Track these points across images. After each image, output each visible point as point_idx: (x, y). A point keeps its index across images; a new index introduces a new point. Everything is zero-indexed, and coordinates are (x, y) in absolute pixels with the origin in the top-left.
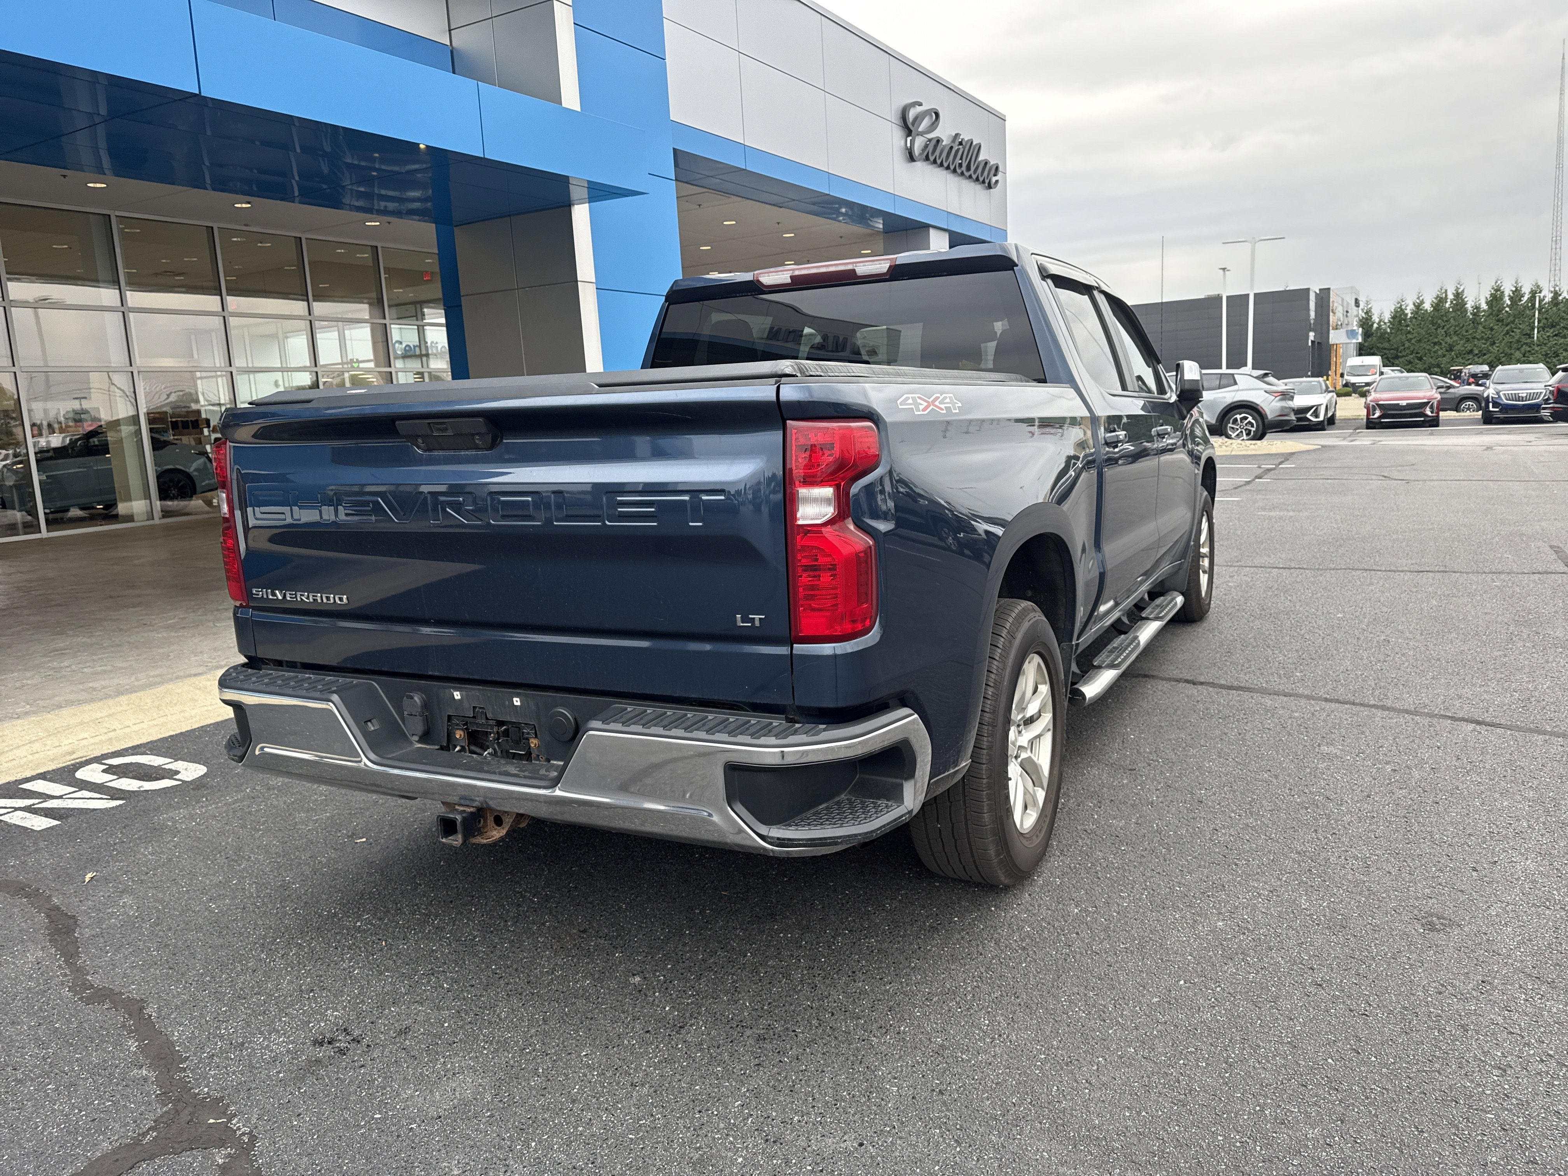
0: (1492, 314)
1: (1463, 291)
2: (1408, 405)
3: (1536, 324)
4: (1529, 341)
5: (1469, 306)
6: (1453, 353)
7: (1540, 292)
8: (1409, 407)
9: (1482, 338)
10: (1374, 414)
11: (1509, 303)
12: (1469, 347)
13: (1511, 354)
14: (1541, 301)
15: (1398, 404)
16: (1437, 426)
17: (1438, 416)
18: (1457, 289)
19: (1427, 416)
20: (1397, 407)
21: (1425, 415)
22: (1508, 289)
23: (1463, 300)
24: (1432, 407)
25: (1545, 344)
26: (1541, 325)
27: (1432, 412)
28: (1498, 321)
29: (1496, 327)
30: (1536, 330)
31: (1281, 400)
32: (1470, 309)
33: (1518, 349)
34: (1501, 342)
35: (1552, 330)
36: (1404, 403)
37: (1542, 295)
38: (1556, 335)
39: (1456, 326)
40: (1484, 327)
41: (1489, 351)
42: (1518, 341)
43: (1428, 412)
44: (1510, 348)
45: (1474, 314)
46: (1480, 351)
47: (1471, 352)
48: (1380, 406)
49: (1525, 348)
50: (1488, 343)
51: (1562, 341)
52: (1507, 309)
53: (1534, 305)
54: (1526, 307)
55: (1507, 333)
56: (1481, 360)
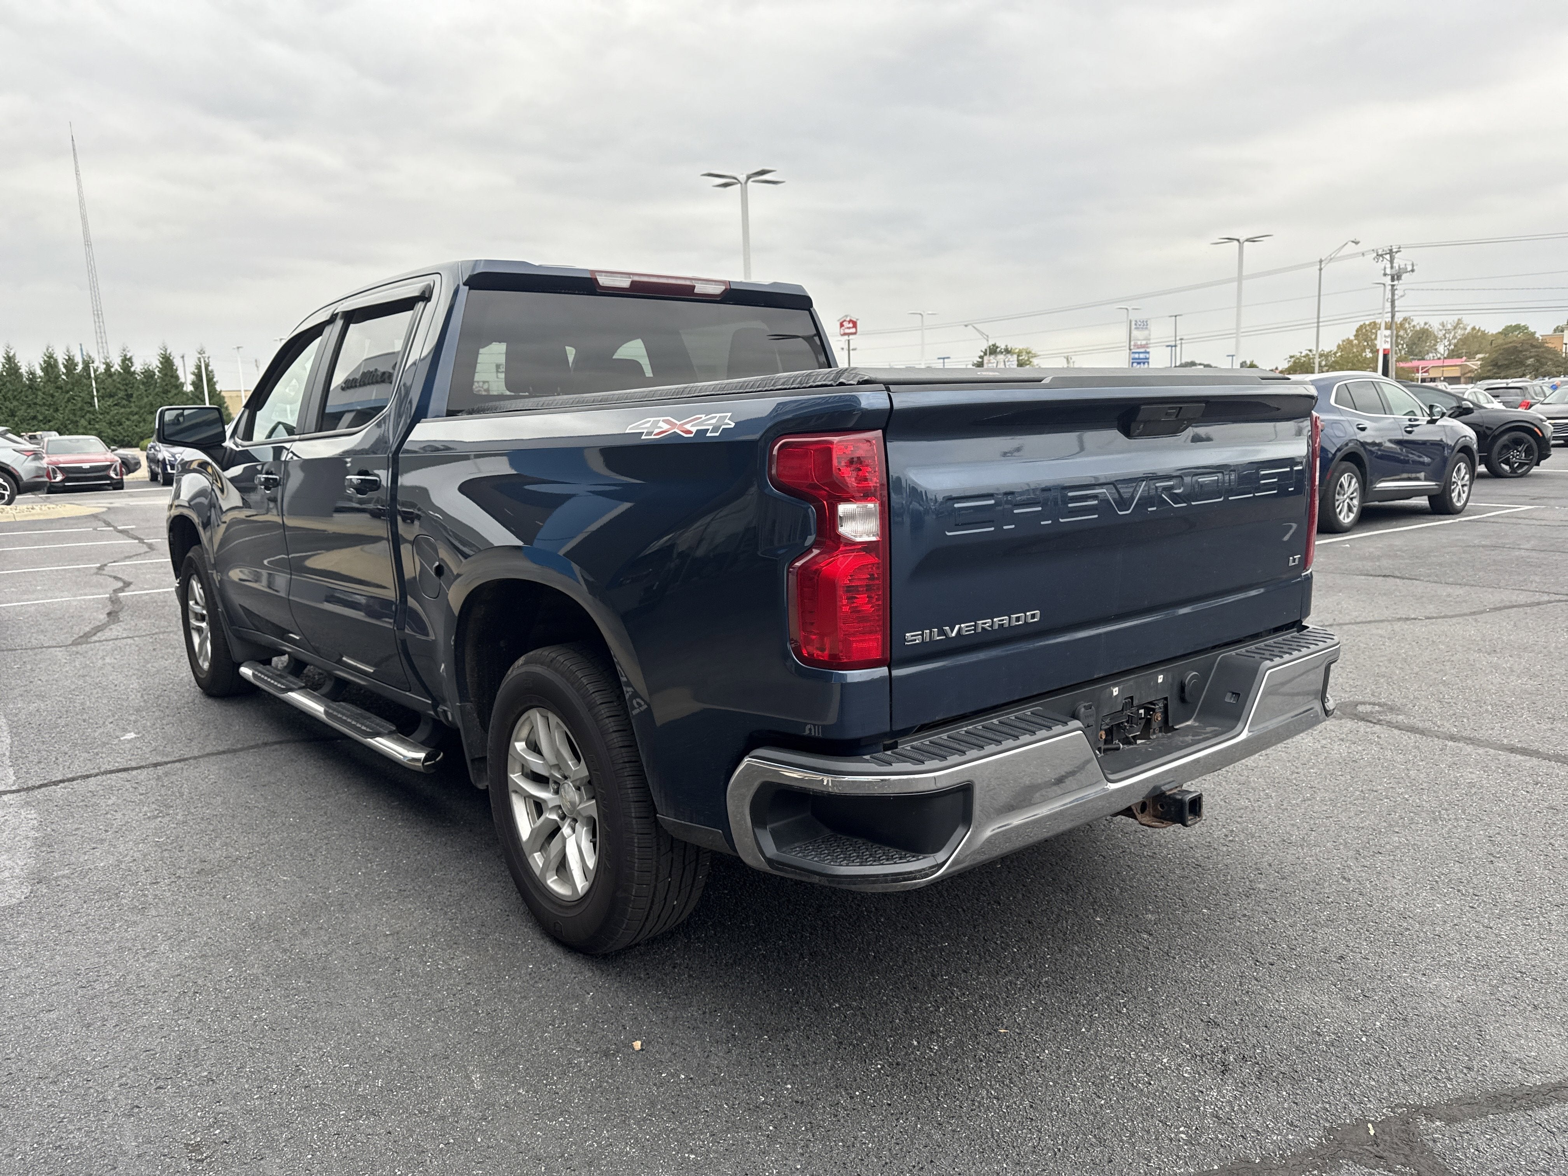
0: (49, 381)
1: (14, 355)
2: (91, 467)
3: (95, 393)
4: (91, 409)
5: (23, 370)
6: (16, 419)
7: (93, 362)
8: (93, 469)
9: (44, 404)
10: (55, 478)
11: (64, 371)
12: (32, 413)
13: (77, 422)
14: (95, 371)
15: (81, 468)
16: (122, 488)
17: (122, 479)
18: (7, 353)
19: (112, 478)
20: (80, 470)
21: (109, 478)
22: (61, 359)
23: (16, 365)
24: (115, 470)
25: (108, 413)
26: (100, 394)
27: (117, 475)
28: (57, 388)
29: (56, 394)
30: (96, 399)
31: (34, 459)
32: (25, 374)
33: (83, 417)
34: (64, 409)
35: (111, 400)
36: (86, 466)
37: (95, 365)
38: (116, 405)
39: (14, 391)
40: (44, 393)
41: (53, 418)
42: (81, 409)
43: (112, 474)
44: (75, 415)
45: (30, 380)
46: (45, 418)
47: (34, 418)
48: (62, 470)
49: (88, 416)
50: (51, 410)
51: (123, 410)
52: (63, 377)
53: (89, 374)
54: (80, 376)
55: (69, 400)
56: (47, 427)
